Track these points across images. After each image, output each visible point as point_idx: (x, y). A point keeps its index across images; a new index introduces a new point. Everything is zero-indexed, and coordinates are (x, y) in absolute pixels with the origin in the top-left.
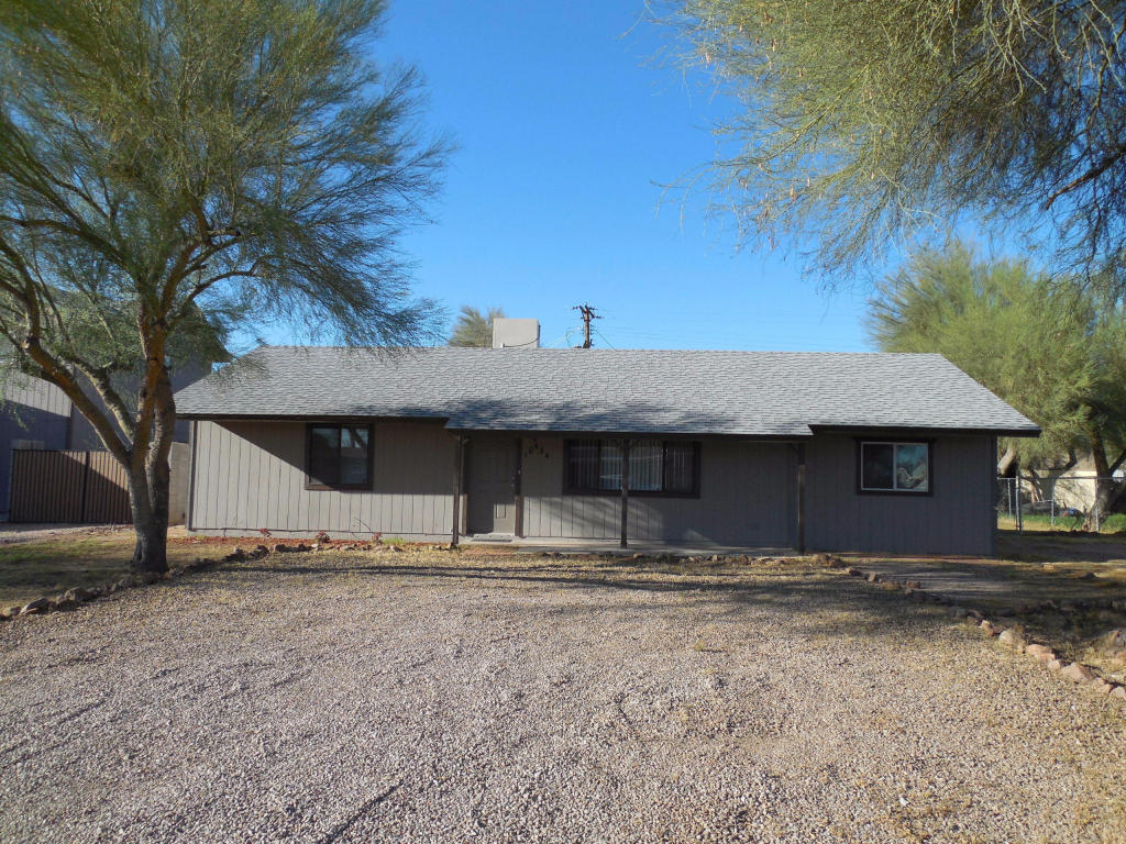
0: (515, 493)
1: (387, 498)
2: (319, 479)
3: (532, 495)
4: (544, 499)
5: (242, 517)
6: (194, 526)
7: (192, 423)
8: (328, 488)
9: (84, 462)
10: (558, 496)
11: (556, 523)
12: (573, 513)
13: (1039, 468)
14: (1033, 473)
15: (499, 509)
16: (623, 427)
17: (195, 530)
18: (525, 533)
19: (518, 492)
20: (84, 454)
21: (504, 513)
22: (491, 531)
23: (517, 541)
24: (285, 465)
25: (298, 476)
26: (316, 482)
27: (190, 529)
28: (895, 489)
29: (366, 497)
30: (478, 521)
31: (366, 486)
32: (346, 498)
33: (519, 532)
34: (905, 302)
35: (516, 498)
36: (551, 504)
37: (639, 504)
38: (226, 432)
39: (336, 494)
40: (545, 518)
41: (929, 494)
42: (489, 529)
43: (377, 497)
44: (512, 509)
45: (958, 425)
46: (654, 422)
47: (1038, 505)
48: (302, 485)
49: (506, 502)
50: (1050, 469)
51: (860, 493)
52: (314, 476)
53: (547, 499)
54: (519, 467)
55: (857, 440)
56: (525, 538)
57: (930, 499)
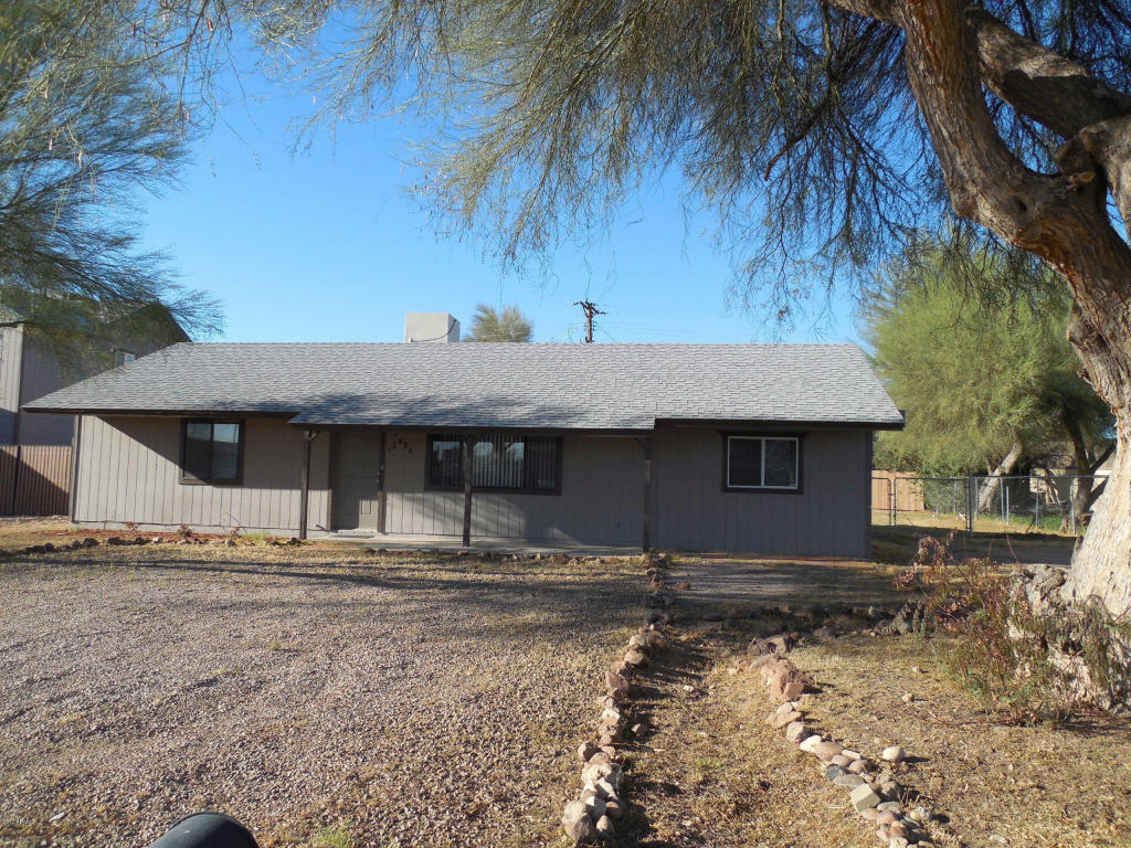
0: (378, 489)
1: (256, 492)
2: (194, 474)
3: (393, 491)
4: (406, 495)
5: (120, 511)
6: (76, 519)
7: (77, 417)
8: (200, 482)
9: (15, 455)
10: (419, 492)
11: (418, 518)
12: (435, 508)
13: (1054, 466)
14: (1048, 472)
15: (364, 505)
16: (464, 422)
17: (77, 522)
18: (386, 531)
19: (381, 487)
20: (16, 448)
21: (368, 509)
22: (357, 527)
23: (380, 538)
24: (161, 459)
25: (173, 470)
26: (191, 477)
27: (73, 521)
28: (763, 486)
29: (237, 492)
30: (342, 517)
31: (237, 481)
32: (217, 491)
33: (382, 528)
35: (380, 493)
36: (413, 500)
37: (501, 500)
38: (107, 426)
39: (208, 489)
40: (407, 515)
41: (799, 492)
42: (353, 524)
43: (246, 492)
44: (375, 504)
45: (818, 418)
46: (500, 417)
47: (1053, 506)
48: (177, 479)
49: (370, 498)
50: (1067, 468)
51: (726, 490)
52: (189, 471)
53: (410, 495)
54: (382, 462)
55: (725, 434)
56: (387, 534)
57: (800, 497)
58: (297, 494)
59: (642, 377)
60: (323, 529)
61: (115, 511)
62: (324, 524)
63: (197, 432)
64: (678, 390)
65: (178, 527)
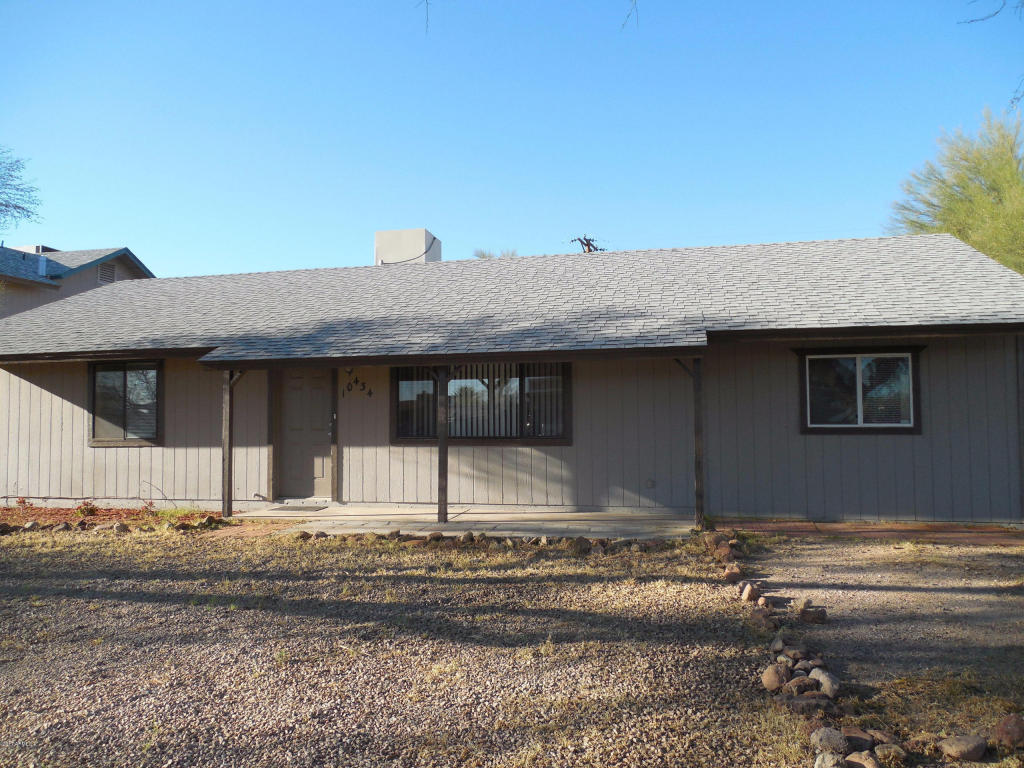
0: (333, 439)
1: (180, 452)
3: (352, 442)
8: (113, 444)
15: (315, 465)
18: (345, 498)
19: (335, 442)
21: (322, 469)
22: (311, 494)
23: (334, 509)
24: (67, 417)
25: (81, 417)
26: (106, 427)
28: (861, 424)
29: (157, 454)
30: (288, 483)
31: (156, 441)
32: (134, 456)
33: (337, 496)
34: (935, 201)
35: (334, 448)
37: (490, 454)
39: (122, 452)
41: (916, 430)
43: (169, 452)
44: (328, 463)
45: (954, 320)
48: (86, 441)
49: (325, 454)
51: (805, 431)
54: (335, 410)
55: (801, 352)
56: (345, 503)
57: (917, 438)
58: (217, 453)
59: (673, 283)
60: (264, 499)
61: (16, 484)
62: (264, 492)
63: (109, 379)
64: (728, 296)
65: (80, 503)
